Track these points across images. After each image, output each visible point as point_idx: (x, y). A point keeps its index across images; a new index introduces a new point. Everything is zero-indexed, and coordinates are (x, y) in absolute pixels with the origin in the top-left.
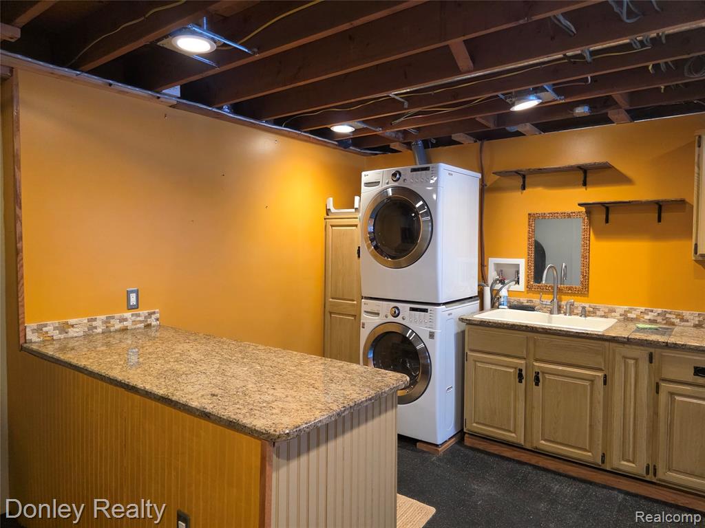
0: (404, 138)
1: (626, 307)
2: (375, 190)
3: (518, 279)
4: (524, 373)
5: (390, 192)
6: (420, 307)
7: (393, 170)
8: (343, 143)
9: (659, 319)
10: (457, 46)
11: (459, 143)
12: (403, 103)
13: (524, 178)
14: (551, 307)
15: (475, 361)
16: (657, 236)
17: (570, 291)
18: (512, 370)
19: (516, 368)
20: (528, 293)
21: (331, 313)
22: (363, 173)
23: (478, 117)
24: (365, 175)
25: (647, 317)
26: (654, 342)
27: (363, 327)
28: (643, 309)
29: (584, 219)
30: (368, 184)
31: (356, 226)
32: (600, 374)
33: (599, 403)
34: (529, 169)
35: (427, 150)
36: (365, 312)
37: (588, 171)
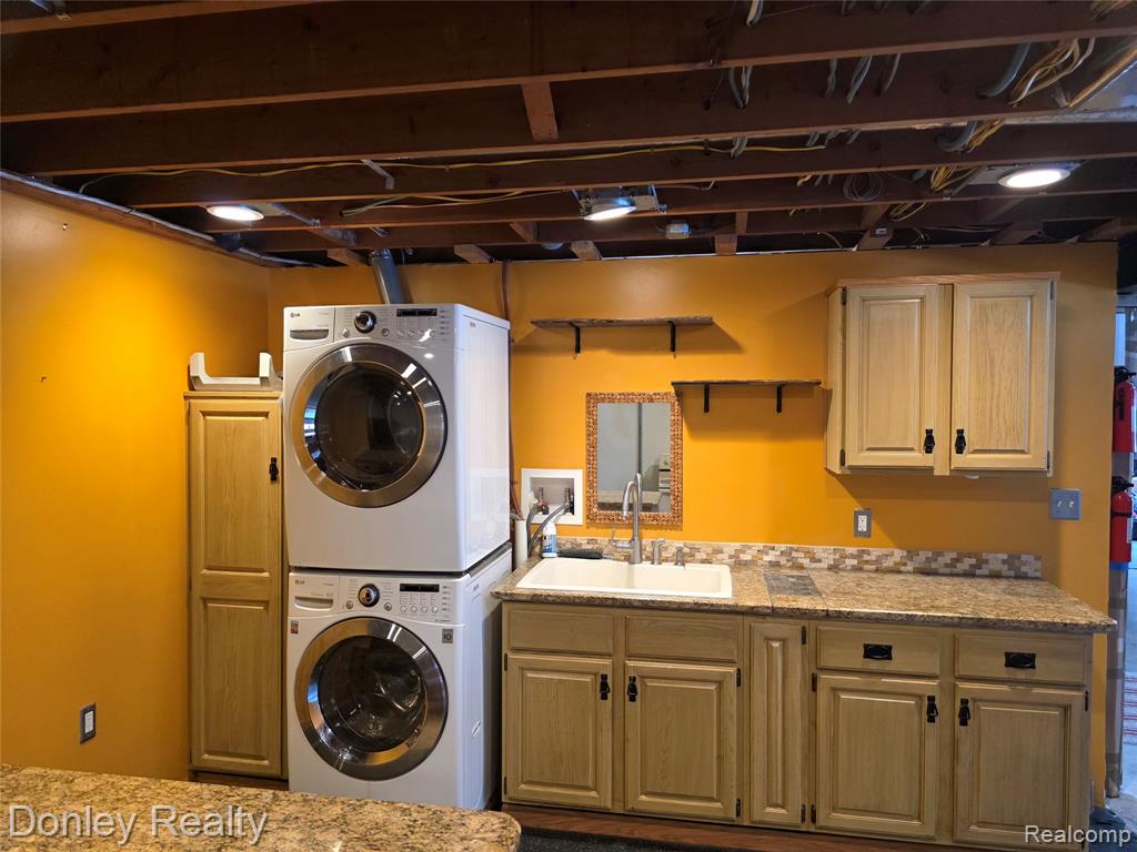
0: (358, 242)
1: (737, 544)
2: (316, 349)
3: (573, 503)
4: (609, 681)
5: (348, 355)
6: (422, 583)
7: (358, 309)
8: (228, 240)
9: (783, 561)
10: (537, 91)
11: (462, 260)
12: (384, 178)
13: (579, 334)
14: (631, 551)
15: (523, 669)
16: (778, 433)
17: (655, 522)
18: (588, 679)
19: (595, 675)
20: (588, 527)
21: (205, 600)
22: (287, 311)
23: (516, 224)
24: (292, 315)
25: (767, 558)
26: (810, 610)
27: (295, 631)
28: (760, 546)
29: (673, 405)
30: (297, 334)
31: (266, 415)
32: (732, 670)
33: (732, 718)
34: (592, 320)
35: (399, 266)
36: (297, 598)
37: (677, 329)
